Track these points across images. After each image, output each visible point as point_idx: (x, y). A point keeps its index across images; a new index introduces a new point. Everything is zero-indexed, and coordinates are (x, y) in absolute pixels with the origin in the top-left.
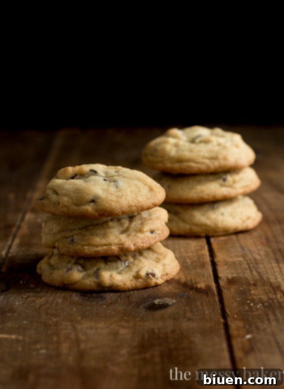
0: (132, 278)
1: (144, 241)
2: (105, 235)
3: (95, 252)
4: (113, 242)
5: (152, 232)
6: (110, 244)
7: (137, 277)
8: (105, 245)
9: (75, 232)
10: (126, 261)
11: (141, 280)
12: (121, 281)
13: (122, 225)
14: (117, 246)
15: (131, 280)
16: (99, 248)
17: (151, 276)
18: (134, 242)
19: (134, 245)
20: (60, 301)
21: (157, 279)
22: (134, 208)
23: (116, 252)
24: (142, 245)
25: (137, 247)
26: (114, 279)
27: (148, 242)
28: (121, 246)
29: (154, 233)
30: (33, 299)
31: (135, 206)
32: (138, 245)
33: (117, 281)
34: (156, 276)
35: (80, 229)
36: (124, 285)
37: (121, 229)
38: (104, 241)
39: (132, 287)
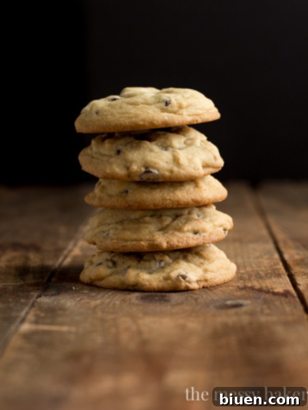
0: (161, 278)
1: (181, 240)
2: (137, 230)
3: (124, 246)
4: (144, 238)
5: (196, 233)
6: (141, 240)
7: (168, 278)
8: (136, 240)
9: (111, 226)
10: (161, 261)
11: (169, 282)
12: (148, 281)
13: (161, 222)
14: (147, 242)
15: (160, 281)
16: (129, 243)
17: (181, 278)
18: (168, 239)
19: (168, 243)
20: (118, 302)
21: (189, 282)
22: (168, 202)
23: (146, 248)
24: (177, 243)
25: (170, 245)
26: (140, 277)
27: (185, 242)
28: (152, 242)
29: (198, 234)
30: (87, 300)
31: (170, 200)
32: (172, 243)
33: (143, 279)
34: (187, 279)
35: (117, 223)
36: (150, 285)
37: (160, 226)
38: (134, 236)
39: (158, 288)
